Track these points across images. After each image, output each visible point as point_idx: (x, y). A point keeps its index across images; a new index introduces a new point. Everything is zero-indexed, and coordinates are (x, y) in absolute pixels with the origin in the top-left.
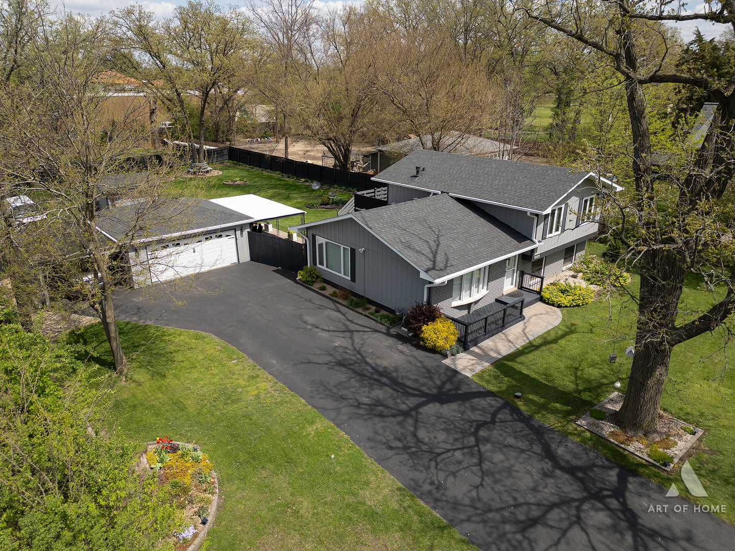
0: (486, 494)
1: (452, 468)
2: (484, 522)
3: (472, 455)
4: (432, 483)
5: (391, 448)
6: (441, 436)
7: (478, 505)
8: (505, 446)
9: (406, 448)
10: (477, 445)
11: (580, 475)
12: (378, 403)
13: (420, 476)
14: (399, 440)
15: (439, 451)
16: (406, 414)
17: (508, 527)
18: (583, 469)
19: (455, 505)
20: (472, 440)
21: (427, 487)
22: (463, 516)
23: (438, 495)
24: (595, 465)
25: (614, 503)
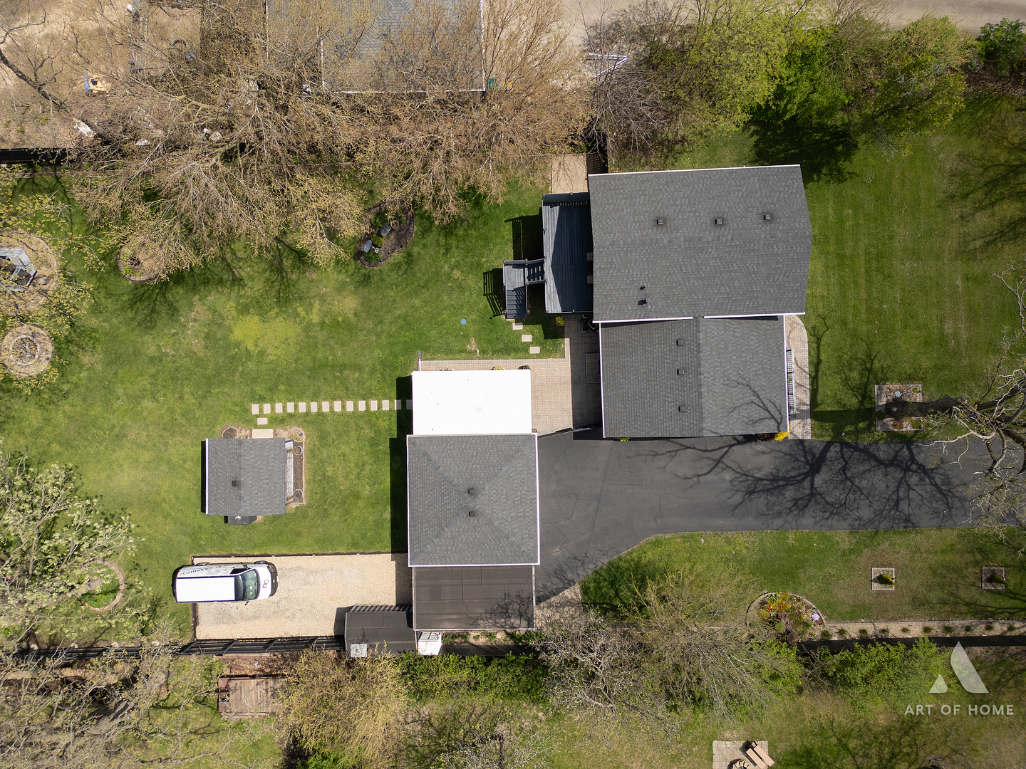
0: (876, 506)
1: (855, 505)
2: (885, 518)
3: (855, 491)
4: (856, 520)
5: (827, 519)
6: (837, 493)
7: (877, 513)
8: (862, 474)
9: (832, 513)
10: (853, 484)
11: (896, 462)
12: (796, 502)
13: (850, 521)
14: (825, 512)
15: (843, 502)
16: (812, 495)
17: (892, 513)
18: (895, 458)
19: (871, 521)
20: (849, 483)
21: (856, 523)
22: (877, 523)
23: (863, 523)
24: (896, 452)
25: (914, 467)
